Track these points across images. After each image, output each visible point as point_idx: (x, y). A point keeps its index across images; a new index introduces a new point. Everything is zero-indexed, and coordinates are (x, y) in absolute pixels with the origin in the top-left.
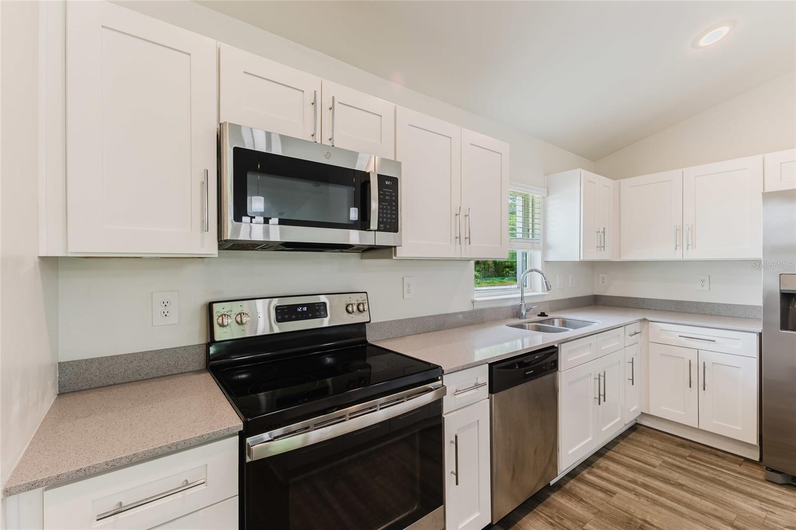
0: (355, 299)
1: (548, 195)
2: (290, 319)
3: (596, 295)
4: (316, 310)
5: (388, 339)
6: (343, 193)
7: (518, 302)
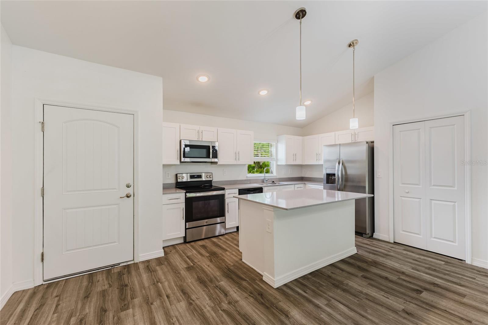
0: (209, 174)
1: (278, 143)
2: (193, 178)
3: (302, 177)
4: (200, 176)
5: (223, 185)
6: (204, 151)
7: (263, 178)
